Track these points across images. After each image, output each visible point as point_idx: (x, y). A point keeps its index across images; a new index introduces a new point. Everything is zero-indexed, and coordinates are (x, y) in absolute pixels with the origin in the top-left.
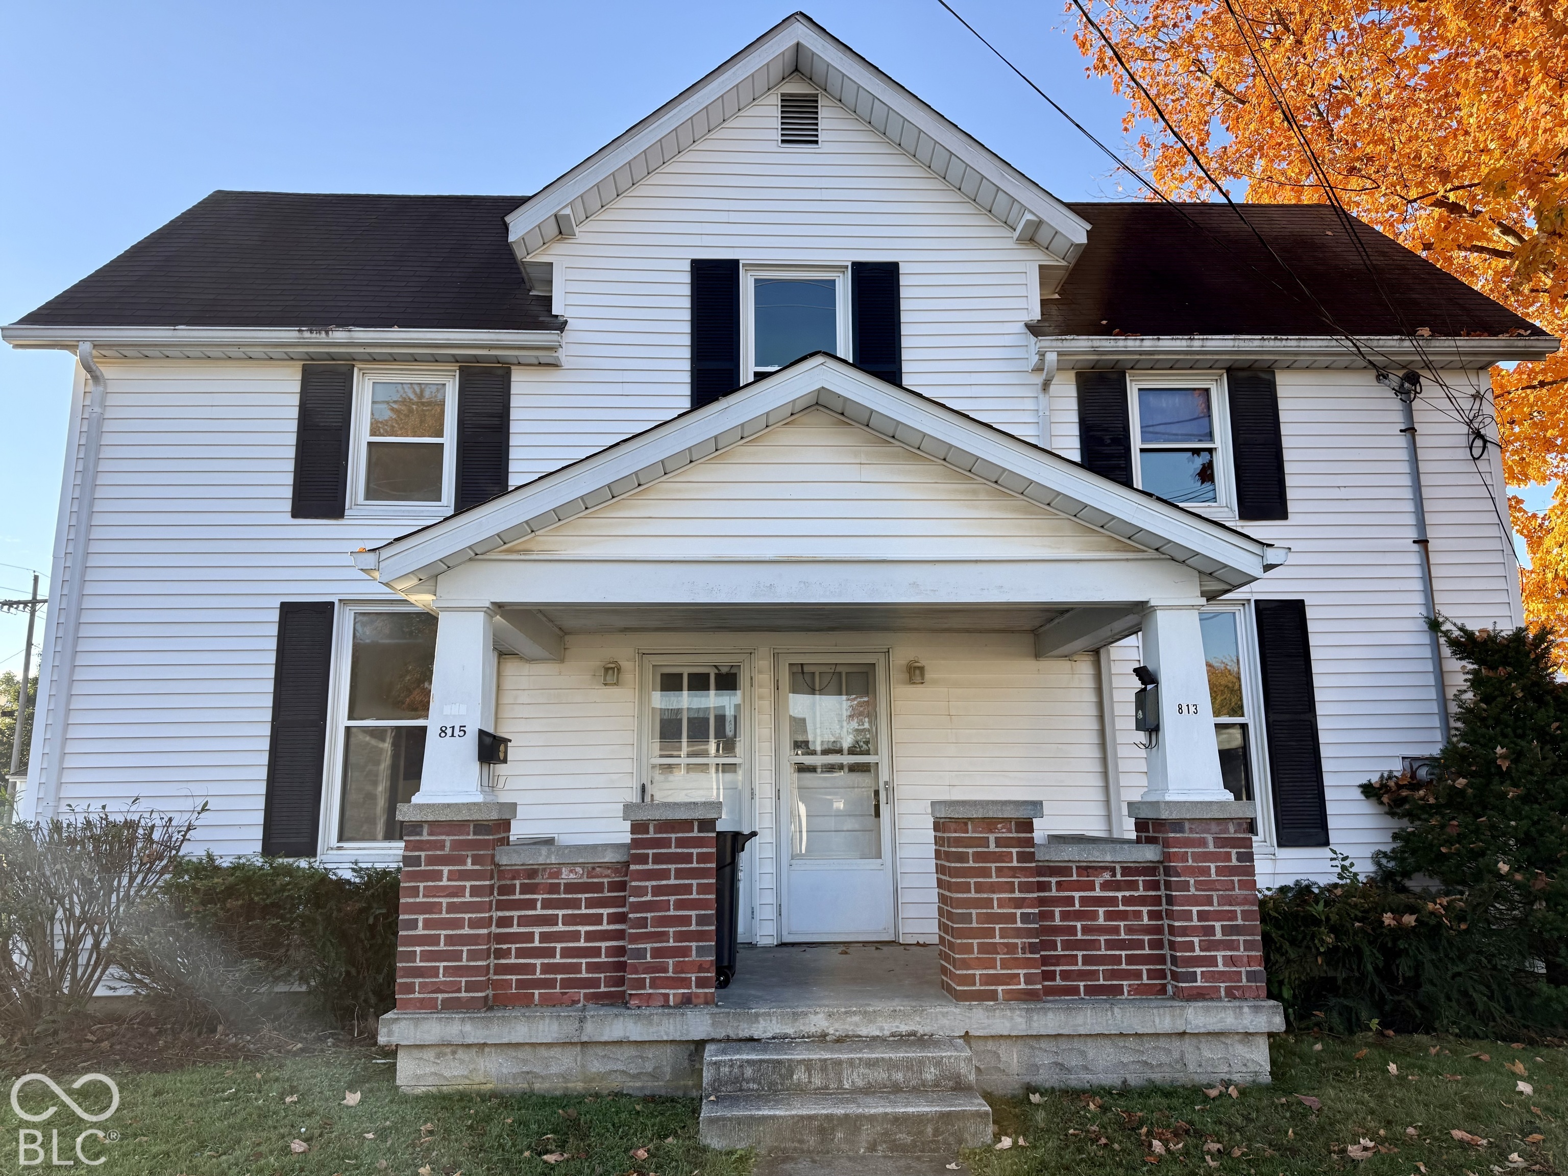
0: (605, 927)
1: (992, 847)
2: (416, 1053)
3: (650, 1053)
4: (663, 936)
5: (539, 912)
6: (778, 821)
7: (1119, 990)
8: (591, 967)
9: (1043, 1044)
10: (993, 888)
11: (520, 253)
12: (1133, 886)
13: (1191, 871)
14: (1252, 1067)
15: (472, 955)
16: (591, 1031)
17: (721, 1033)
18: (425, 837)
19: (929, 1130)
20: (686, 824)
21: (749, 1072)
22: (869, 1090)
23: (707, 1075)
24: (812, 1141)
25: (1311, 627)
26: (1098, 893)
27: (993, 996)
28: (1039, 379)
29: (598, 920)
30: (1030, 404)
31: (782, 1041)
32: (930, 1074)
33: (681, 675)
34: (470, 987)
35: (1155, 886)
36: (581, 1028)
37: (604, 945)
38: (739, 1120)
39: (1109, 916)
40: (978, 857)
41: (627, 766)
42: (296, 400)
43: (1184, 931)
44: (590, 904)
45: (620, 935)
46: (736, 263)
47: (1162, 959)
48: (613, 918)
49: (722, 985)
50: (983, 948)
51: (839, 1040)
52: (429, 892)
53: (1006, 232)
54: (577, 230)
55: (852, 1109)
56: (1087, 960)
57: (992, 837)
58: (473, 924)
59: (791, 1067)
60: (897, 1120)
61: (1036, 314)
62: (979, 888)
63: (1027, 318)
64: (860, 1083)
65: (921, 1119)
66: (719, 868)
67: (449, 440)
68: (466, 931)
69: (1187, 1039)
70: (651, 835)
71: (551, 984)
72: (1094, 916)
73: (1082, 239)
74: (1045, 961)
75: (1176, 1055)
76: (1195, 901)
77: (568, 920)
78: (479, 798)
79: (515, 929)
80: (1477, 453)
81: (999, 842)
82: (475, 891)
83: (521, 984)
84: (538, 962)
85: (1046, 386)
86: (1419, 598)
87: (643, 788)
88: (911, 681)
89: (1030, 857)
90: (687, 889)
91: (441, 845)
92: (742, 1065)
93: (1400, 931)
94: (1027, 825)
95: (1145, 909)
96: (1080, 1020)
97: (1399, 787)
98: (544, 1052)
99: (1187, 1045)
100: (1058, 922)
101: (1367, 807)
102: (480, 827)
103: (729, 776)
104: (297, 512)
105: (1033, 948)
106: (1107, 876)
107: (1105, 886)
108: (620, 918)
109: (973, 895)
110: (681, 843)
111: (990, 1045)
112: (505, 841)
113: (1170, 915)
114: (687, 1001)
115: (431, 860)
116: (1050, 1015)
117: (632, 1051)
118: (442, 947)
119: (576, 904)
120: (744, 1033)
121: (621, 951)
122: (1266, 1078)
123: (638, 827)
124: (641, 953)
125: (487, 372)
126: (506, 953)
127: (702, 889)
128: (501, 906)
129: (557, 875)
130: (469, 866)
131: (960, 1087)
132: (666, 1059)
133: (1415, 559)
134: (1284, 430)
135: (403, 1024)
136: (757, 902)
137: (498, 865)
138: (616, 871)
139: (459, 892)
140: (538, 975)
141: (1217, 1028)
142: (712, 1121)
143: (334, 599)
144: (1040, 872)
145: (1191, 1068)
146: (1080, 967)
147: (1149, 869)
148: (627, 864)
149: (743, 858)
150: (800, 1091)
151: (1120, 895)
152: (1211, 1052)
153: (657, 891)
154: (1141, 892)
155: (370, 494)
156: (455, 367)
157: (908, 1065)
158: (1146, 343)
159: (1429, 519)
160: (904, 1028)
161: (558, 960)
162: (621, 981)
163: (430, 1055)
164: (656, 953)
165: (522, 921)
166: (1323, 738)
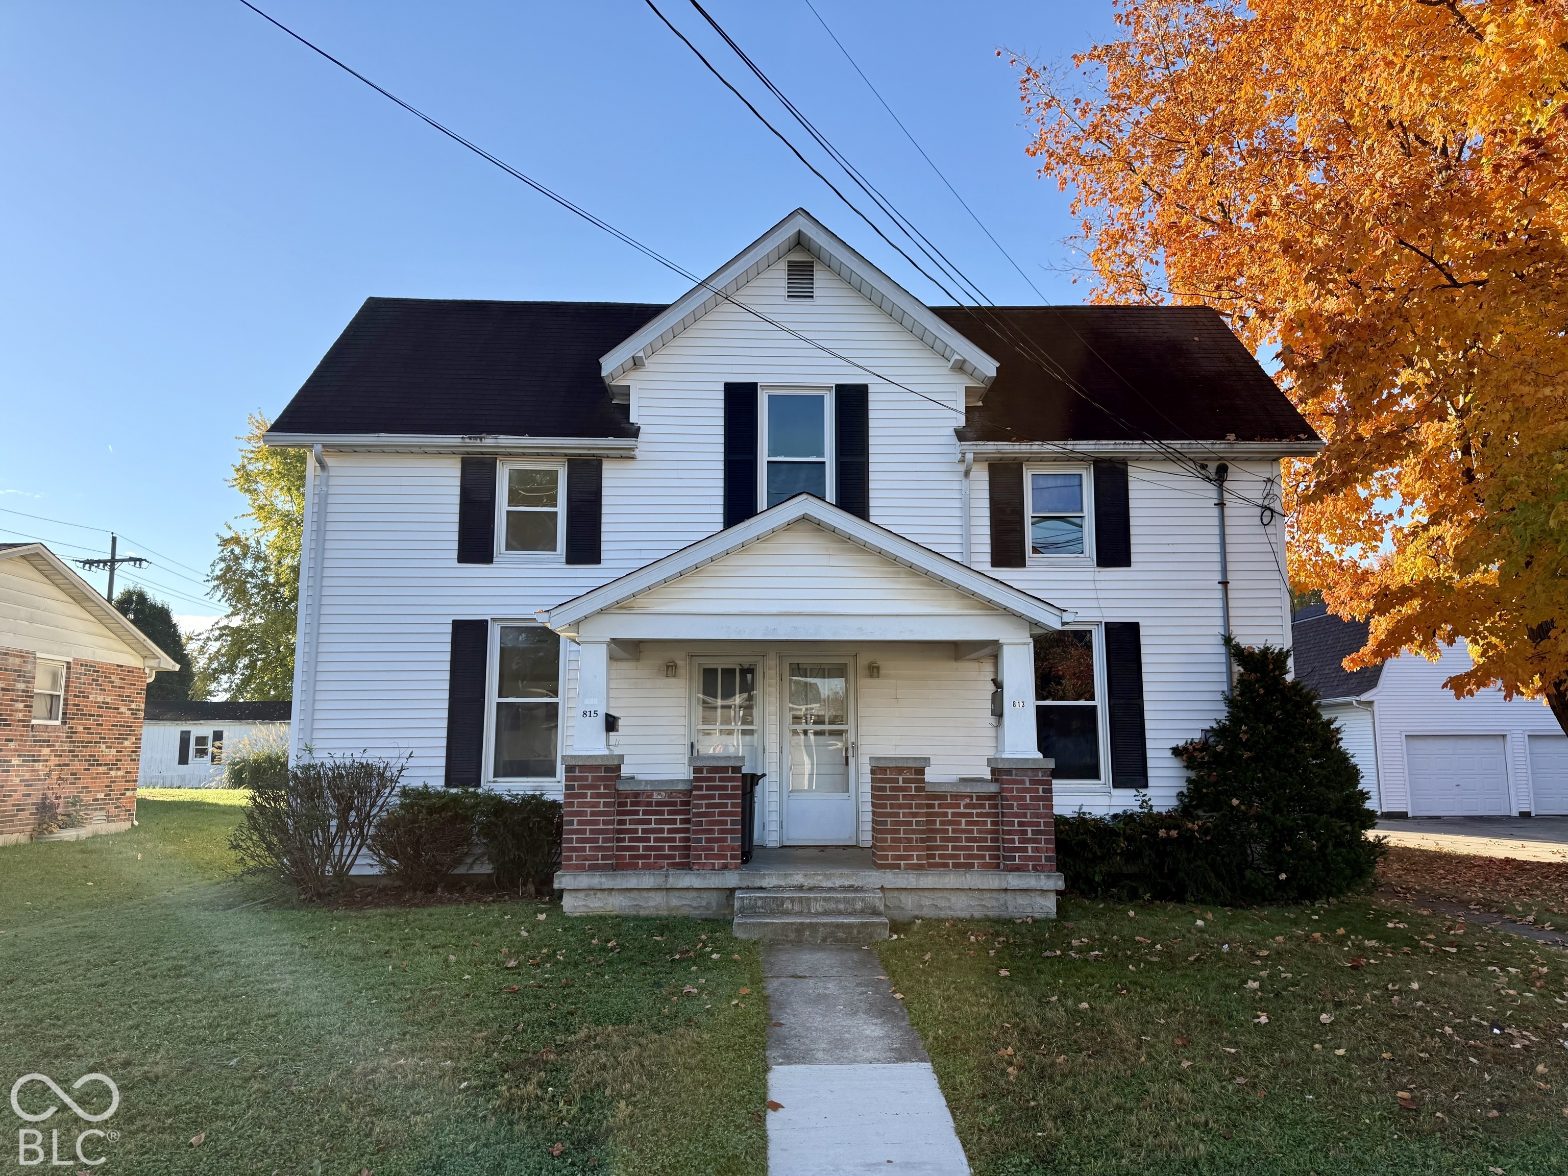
0: (678, 826)
1: (901, 784)
2: (574, 894)
3: (705, 895)
4: (711, 831)
5: (641, 817)
6: (781, 768)
7: (972, 866)
8: (670, 848)
9: (926, 894)
10: (900, 806)
11: (607, 381)
12: (982, 806)
13: (1015, 798)
14: (1046, 910)
15: (605, 840)
16: (672, 882)
17: (744, 885)
18: (577, 774)
19: (855, 932)
20: (725, 769)
21: (759, 903)
22: (826, 913)
23: (737, 904)
24: (793, 936)
25: (1143, 641)
26: (962, 810)
27: (898, 867)
28: (962, 468)
29: (674, 822)
30: (956, 486)
31: (778, 888)
32: (859, 905)
33: (716, 670)
34: (604, 858)
35: (995, 806)
36: (666, 881)
37: (678, 836)
38: (754, 924)
39: (967, 823)
40: (893, 789)
41: (682, 731)
42: (458, 482)
43: (1009, 832)
44: (670, 813)
45: (687, 830)
46: (756, 384)
47: (998, 849)
48: (683, 821)
49: (744, 862)
50: (893, 840)
51: (811, 889)
52: (580, 805)
53: (943, 362)
54: (646, 362)
55: (815, 920)
56: (954, 848)
57: (901, 778)
58: (605, 823)
59: (783, 900)
60: (838, 926)
61: (961, 421)
62: (892, 806)
63: (956, 425)
64: (820, 910)
65: (851, 926)
66: (744, 795)
67: (561, 509)
68: (601, 827)
69: (1009, 893)
70: (705, 774)
71: (647, 857)
72: (959, 823)
73: (993, 373)
74: (929, 848)
75: (1002, 902)
76: (1016, 815)
77: (658, 822)
78: (606, 752)
79: (627, 826)
80: (1266, 521)
81: (904, 781)
82: (606, 804)
83: (631, 857)
84: (641, 845)
85: (967, 474)
86: (1220, 622)
87: (692, 745)
88: (871, 676)
89: (921, 789)
90: (726, 805)
91: (586, 778)
92: (756, 899)
93: (1168, 840)
94: (921, 771)
95: (989, 820)
96: (947, 880)
97: (1195, 749)
98: (645, 894)
99: (1009, 897)
100: (938, 826)
101: (1175, 763)
102: (608, 769)
103: (748, 738)
104: (461, 559)
105: (922, 840)
106: (968, 801)
107: (966, 806)
108: (687, 821)
109: (889, 810)
110: (721, 779)
111: (896, 894)
112: (619, 777)
113: (1003, 823)
114: (725, 867)
115: (581, 787)
116: (930, 877)
117: (693, 894)
118: (588, 835)
119: (661, 813)
120: (757, 885)
121: (687, 839)
122: (1054, 916)
123: (697, 770)
124: (699, 840)
125: (587, 462)
126: (623, 840)
127: (733, 805)
128: (620, 813)
129: (651, 796)
130: (602, 791)
131: (876, 913)
132: (713, 899)
133: (1219, 594)
134: (1132, 504)
135: (567, 878)
136: (767, 819)
137: (617, 790)
138: (684, 795)
139: (596, 805)
140: (641, 852)
141: (1025, 887)
142: (739, 924)
143: (488, 618)
144: (928, 797)
145: (1010, 909)
146: (950, 852)
147: (991, 797)
148: (691, 791)
149: (758, 789)
150: (787, 913)
151: (974, 811)
152: (1022, 900)
153: (708, 806)
154: (987, 810)
155: (509, 547)
156: (565, 459)
157: (847, 901)
158: (1034, 447)
159: (1230, 567)
160: (847, 883)
161: (652, 844)
162: (688, 856)
163: (581, 895)
164: (708, 840)
165: (632, 822)
166: (1147, 716)
